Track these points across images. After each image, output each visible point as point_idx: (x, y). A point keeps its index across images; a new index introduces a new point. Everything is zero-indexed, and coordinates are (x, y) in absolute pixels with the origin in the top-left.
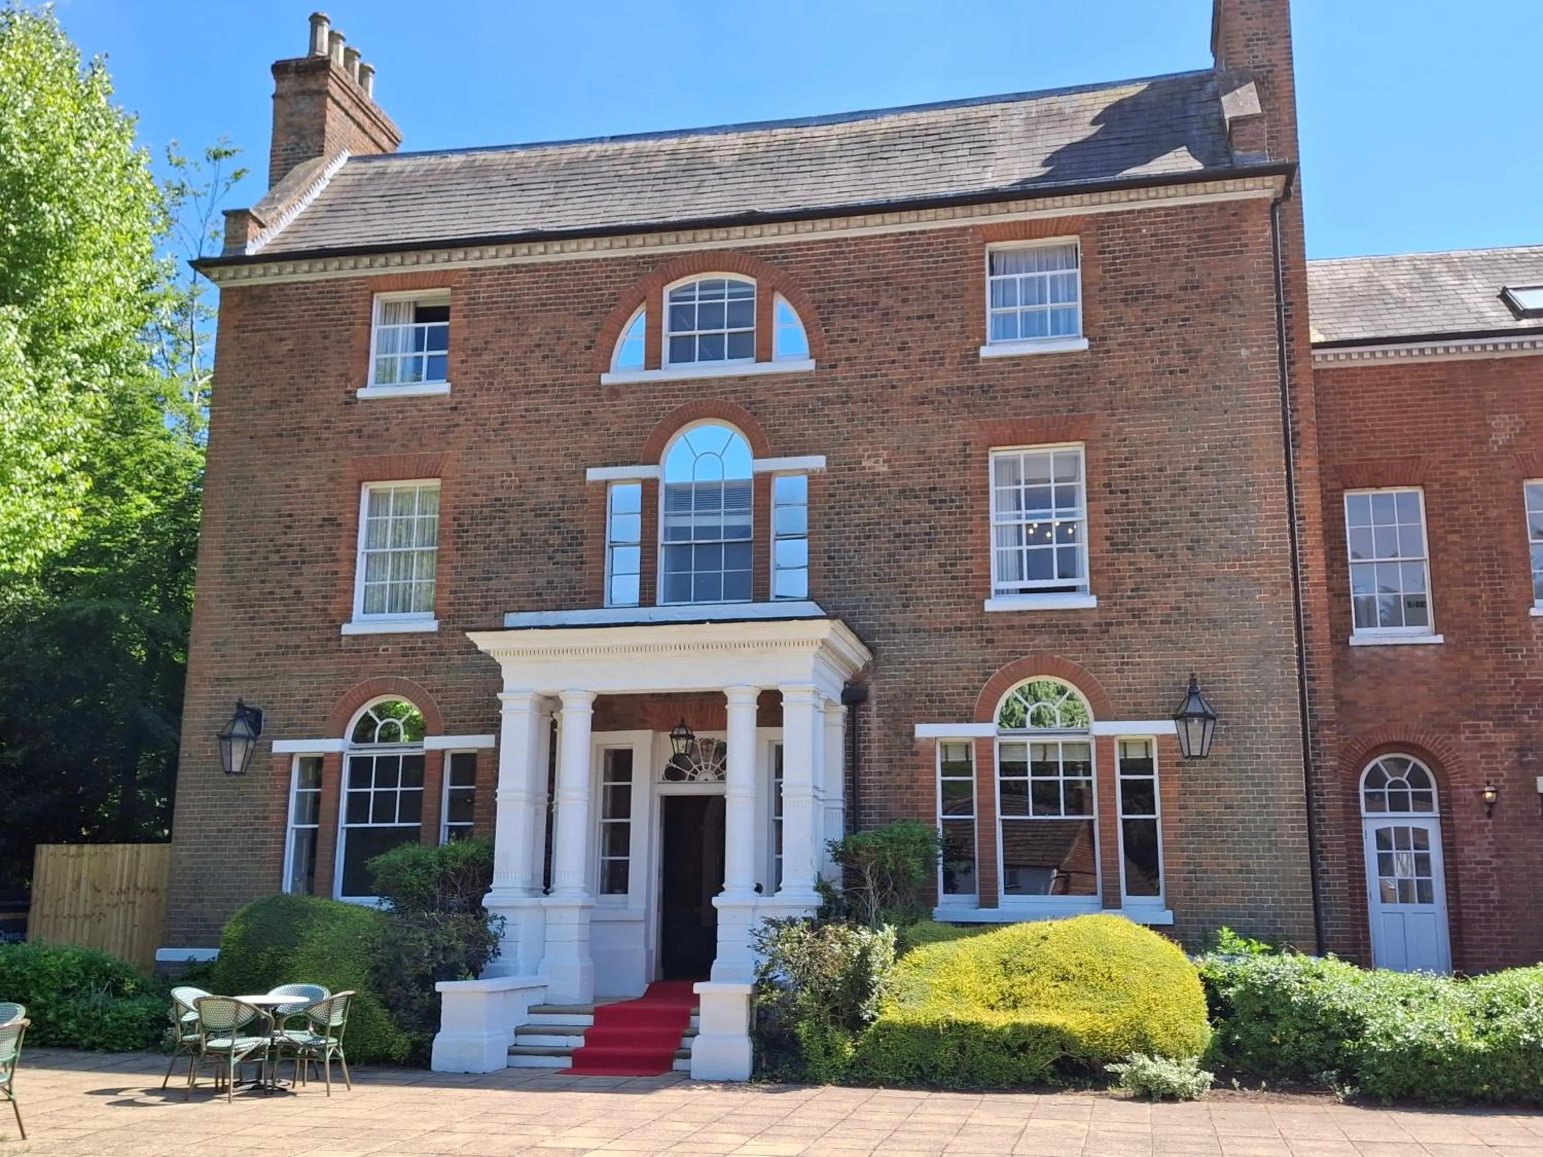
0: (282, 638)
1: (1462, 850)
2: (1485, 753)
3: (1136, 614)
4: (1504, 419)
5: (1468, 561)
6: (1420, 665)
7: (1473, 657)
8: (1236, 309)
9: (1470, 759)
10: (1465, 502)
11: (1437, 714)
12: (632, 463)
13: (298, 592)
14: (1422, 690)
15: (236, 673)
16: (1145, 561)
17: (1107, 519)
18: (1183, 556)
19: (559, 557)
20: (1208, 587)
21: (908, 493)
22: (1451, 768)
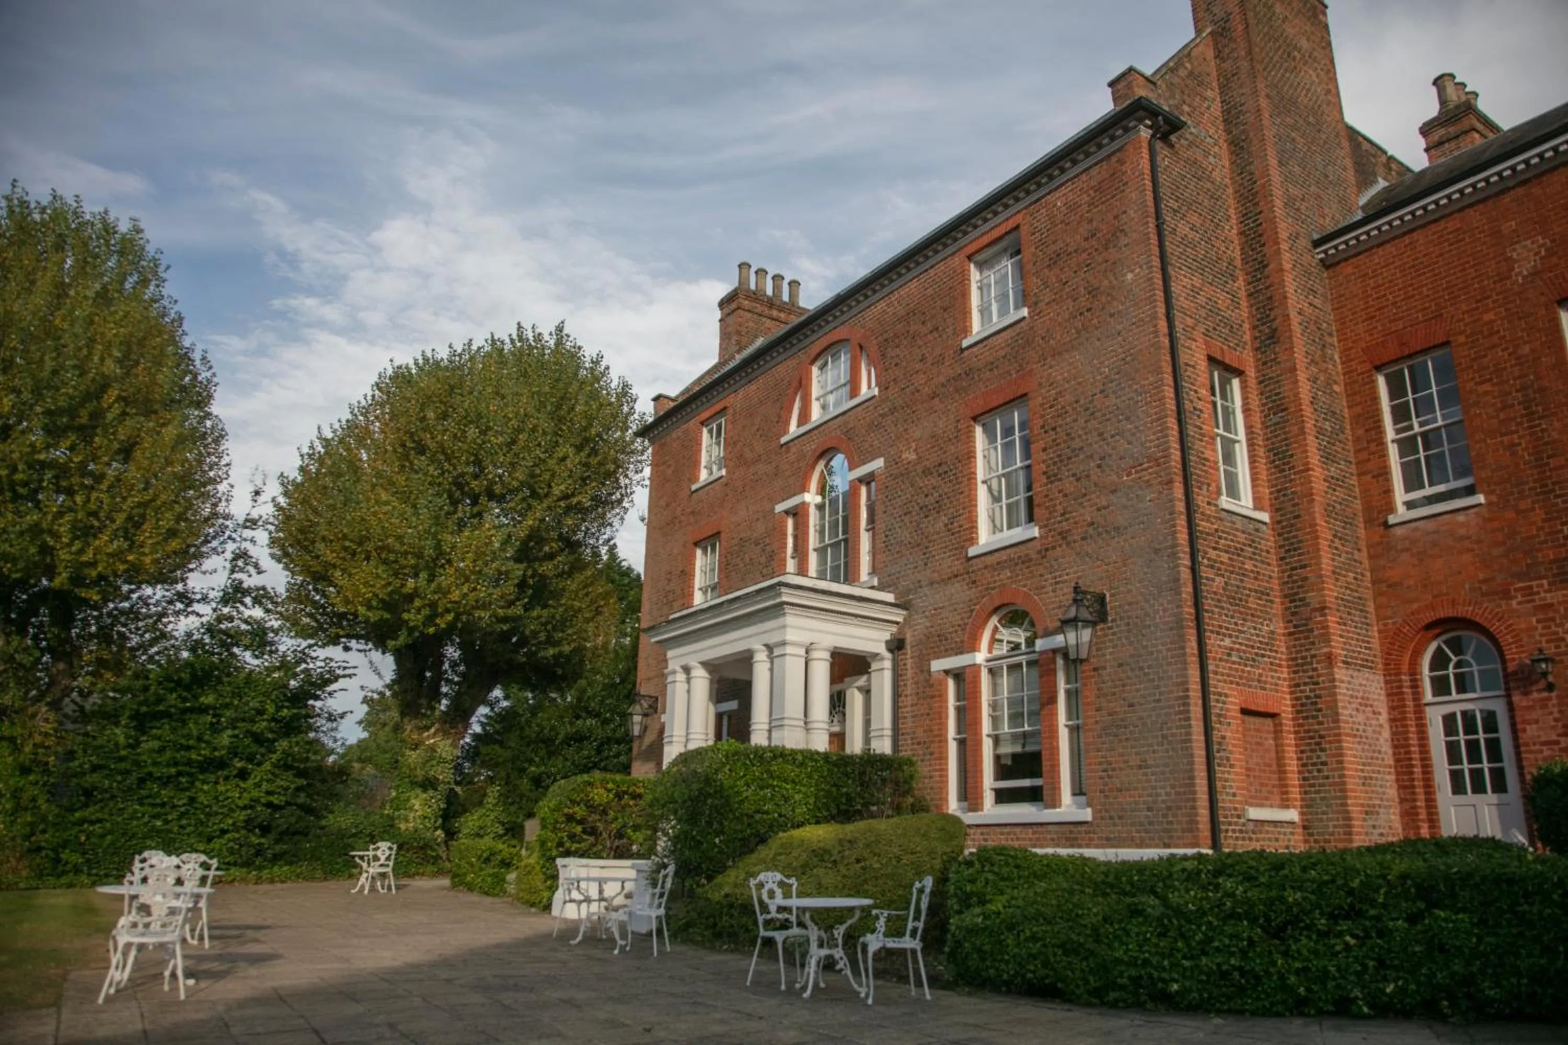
1: (1524, 730)
2: (1541, 616)
3: (1063, 535)
4: (1525, 247)
5: (1504, 408)
6: (1462, 532)
7: (1518, 512)
8: (1123, 241)
9: (1523, 626)
10: (1494, 347)
11: (1485, 581)
12: (794, 495)
14: (1467, 558)
17: (1044, 456)
18: (1095, 474)
20: (1112, 498)
21: (927, 472)
22: (1506, 639)
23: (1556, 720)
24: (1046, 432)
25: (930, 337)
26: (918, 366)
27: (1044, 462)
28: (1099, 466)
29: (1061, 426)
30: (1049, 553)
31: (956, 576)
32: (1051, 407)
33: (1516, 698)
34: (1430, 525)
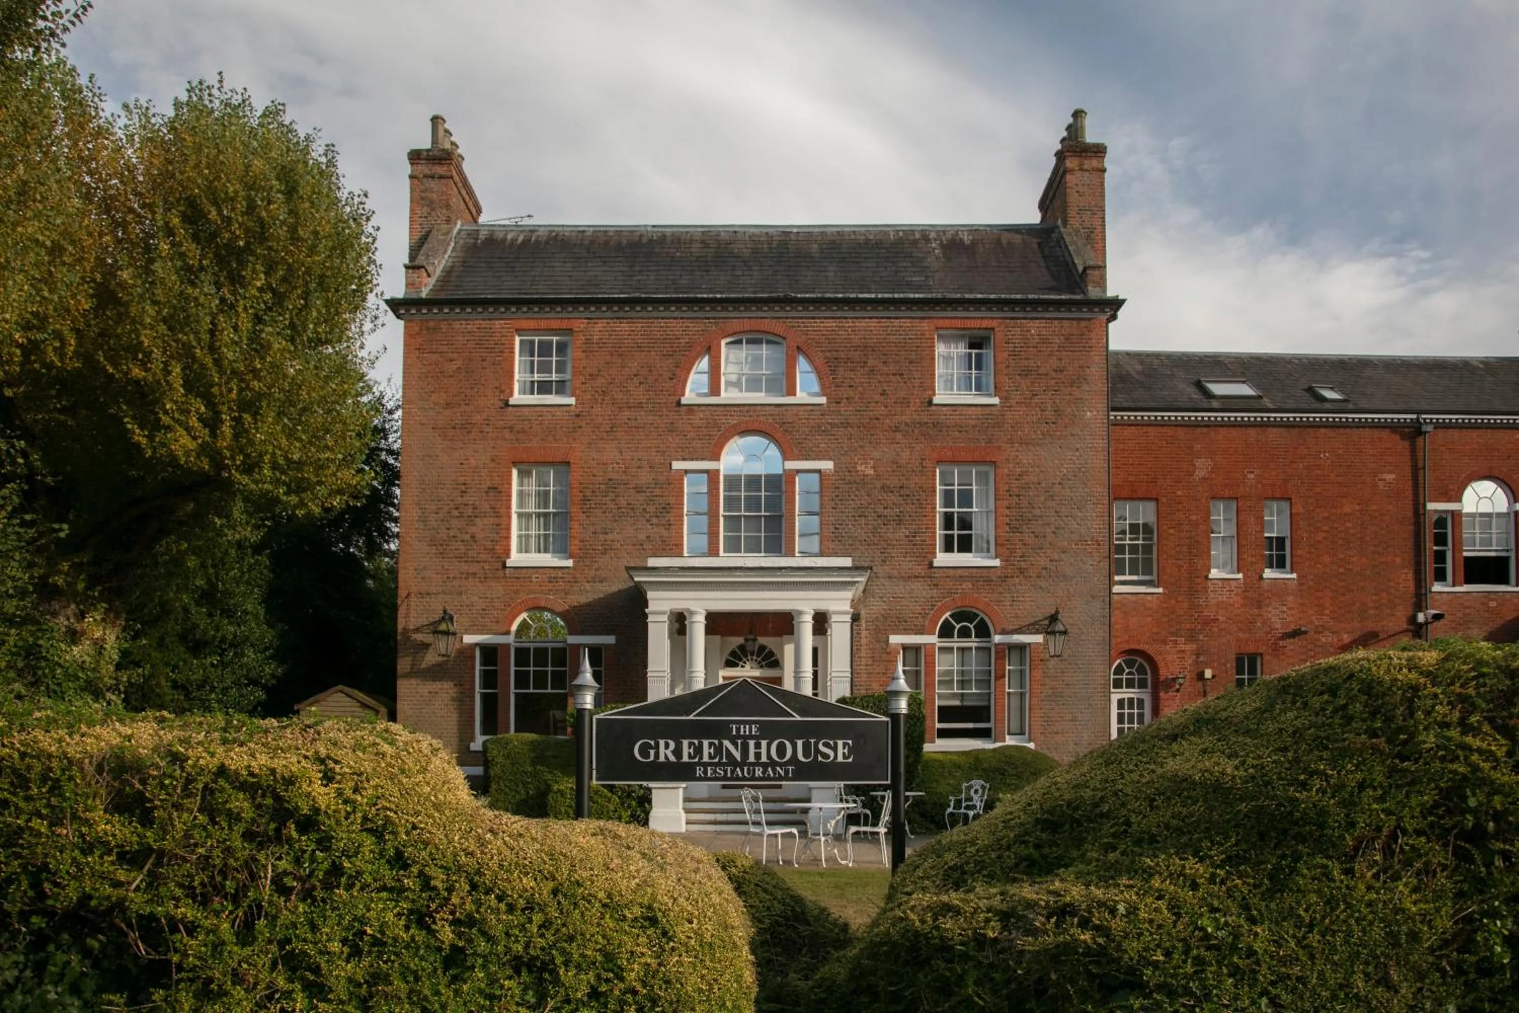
0: (465, 567)
2: (1179, 656)
3: (1022, 571)
4: (1202, 462)
5: (1179, 545)
6: (1153, 606)
7: (1177, 601)
8: (1085, 387)
9: (1171, 659)
10: (1180, 509)
11: (1156, 634)
12: (703, 459)
13: (473, 537)
15: (434, 590)
16: (1029, 539)
17: (1007, 512)
18: (1050, 537)
19: (654, 520)
20: (1063, 556)
25: (893, 378)
26: (877, 397)
27: (1007, 516)
28: (1054, 533)
29: (1024, 496)
30: (1009, 580)
32: (1016, 480)
33: (1162, 694)
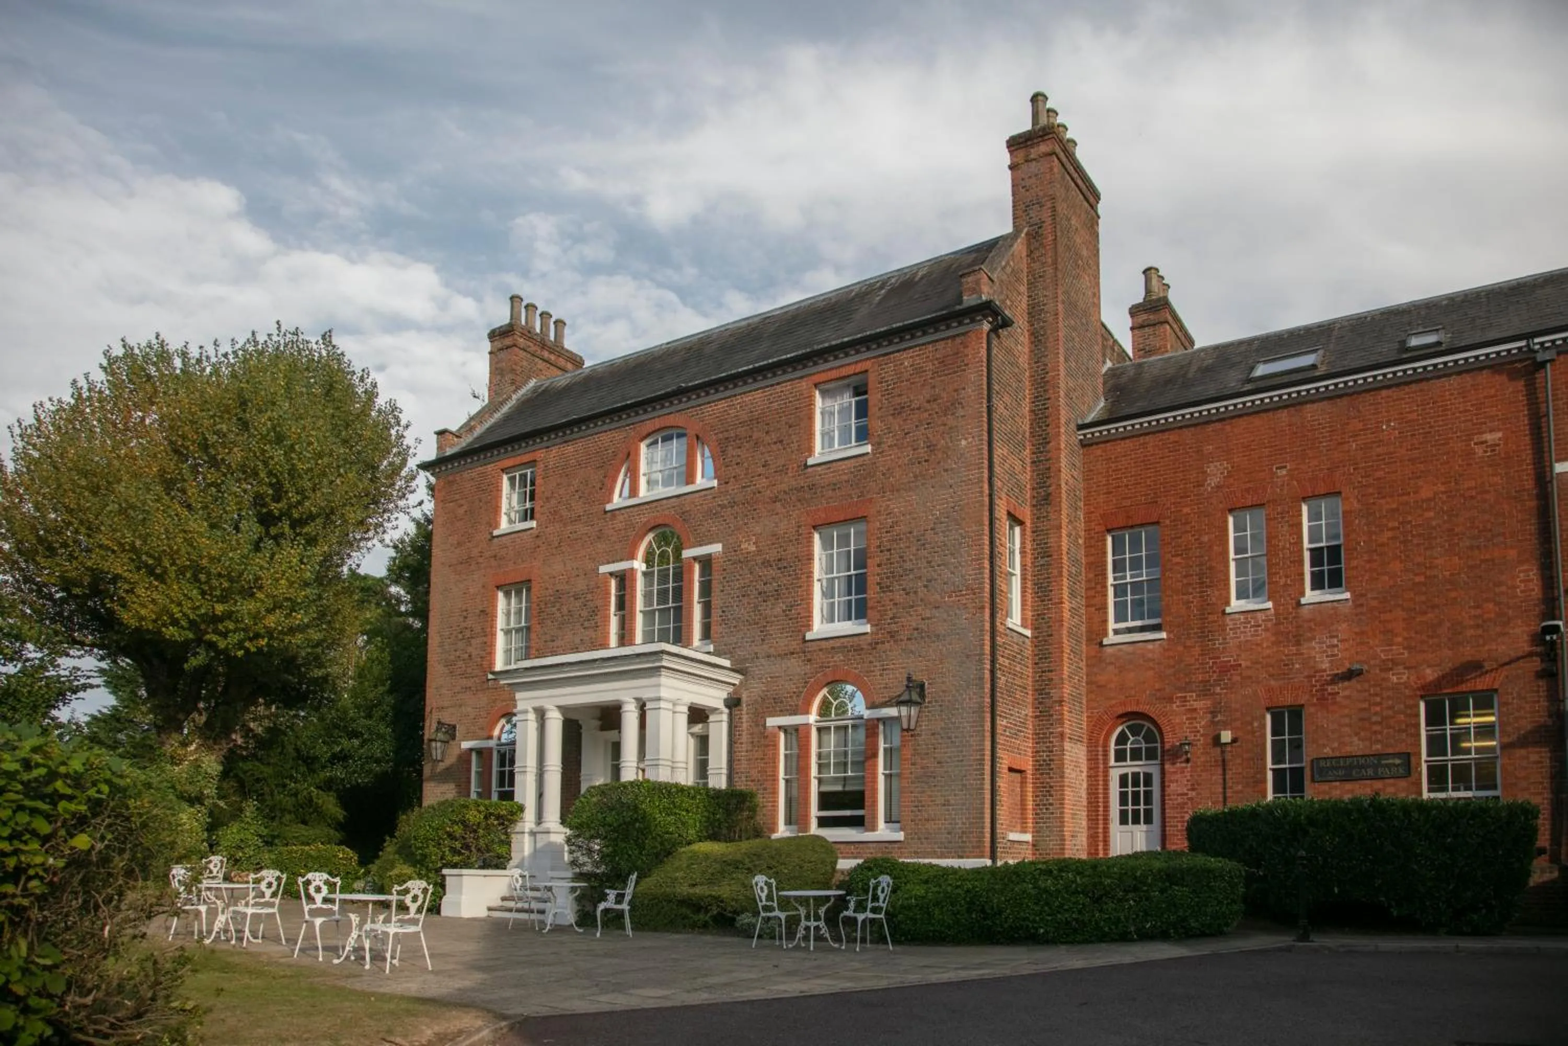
0: (464, 682)
1: (1169, 786)
2: (1189, 716)
3: (892, 635)
4: (1215, 466)
5: (1186, 576)
6: (1150, 655)
7: (1185, 647)
8: (961, 412)
9: (1177, 721)
10: (1187, 532)
11: (1159, 690)
12: (621, 560)
13: (470, 656)
14: (1151, 673)
15: (446, 704)
16: (899, 597)
17: (878, 570)
18: (922, 592)
20: (936, 613)
21: (767, 564)
22: (1166, 729)
23: (1188, 781)
24: (881, 551)
25: (774, 447)
26: (761, 470)
27: (878, 575)
28: (925, 586)
29: (895, 549)
30: (879, 646)
31: (793, 653)
32: (887, 532)
33: (1167, 766)
34: (1130, 648)
